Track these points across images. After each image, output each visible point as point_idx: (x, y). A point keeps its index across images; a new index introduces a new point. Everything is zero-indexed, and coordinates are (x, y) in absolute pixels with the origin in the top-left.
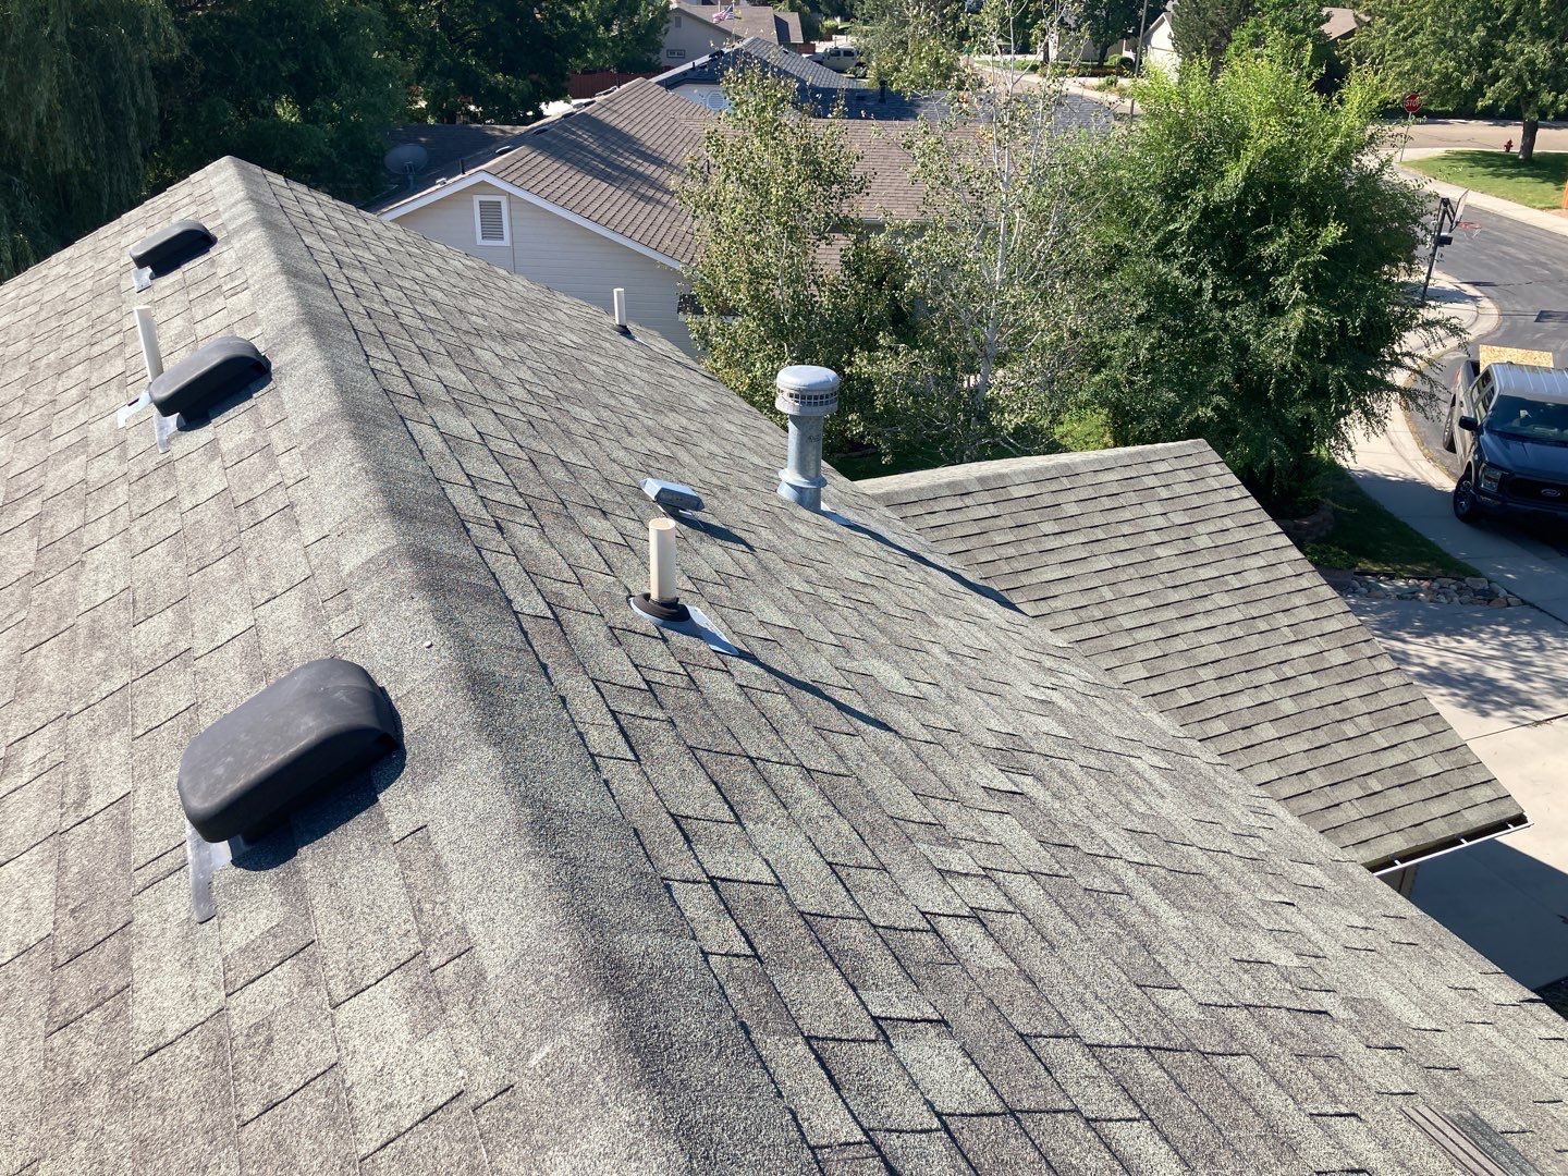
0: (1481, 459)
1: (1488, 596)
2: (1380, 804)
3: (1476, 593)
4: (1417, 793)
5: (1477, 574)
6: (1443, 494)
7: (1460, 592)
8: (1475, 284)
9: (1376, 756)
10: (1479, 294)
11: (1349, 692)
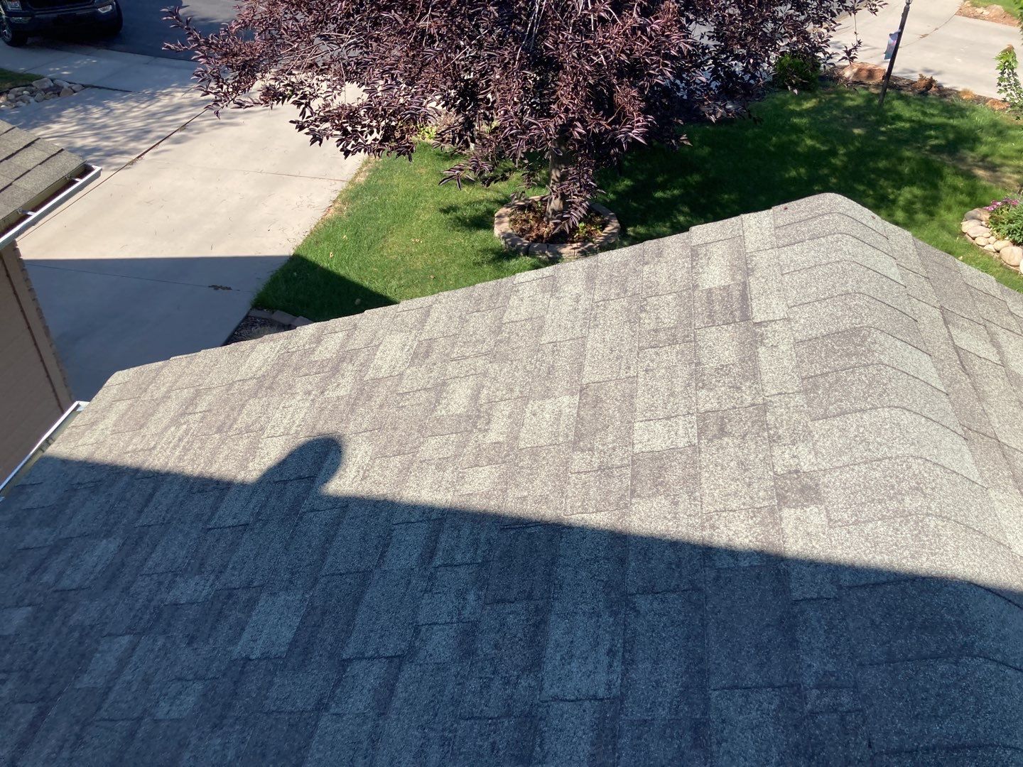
1: (56, 90)
3: (46, 91)
5: (39, 78)
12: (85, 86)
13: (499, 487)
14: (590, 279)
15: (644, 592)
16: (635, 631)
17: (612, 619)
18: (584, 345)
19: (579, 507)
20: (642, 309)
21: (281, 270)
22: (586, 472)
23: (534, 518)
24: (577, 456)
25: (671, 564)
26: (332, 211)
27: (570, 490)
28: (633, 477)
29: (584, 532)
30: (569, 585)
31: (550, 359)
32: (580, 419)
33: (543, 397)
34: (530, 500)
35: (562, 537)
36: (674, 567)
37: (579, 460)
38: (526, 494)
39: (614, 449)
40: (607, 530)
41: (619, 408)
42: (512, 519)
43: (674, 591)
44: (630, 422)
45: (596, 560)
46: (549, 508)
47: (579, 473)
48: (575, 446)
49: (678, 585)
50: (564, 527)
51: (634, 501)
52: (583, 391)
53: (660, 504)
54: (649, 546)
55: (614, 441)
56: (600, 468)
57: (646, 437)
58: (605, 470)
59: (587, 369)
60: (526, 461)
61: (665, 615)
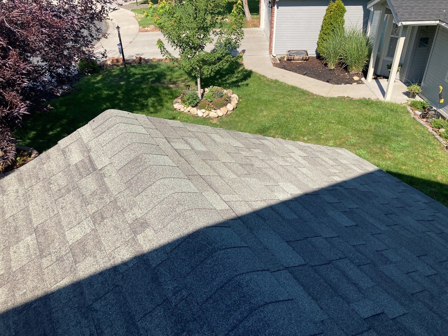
13: (10, 295)
14: (20, 180)
15: (96, 300)
16: (98, 319)
17: (86, 321)
18: (28, 210)
19: (53, 282)
20: (50, 184)
22: (51, 265)
23: (33, 299)
24: (44, 260)
25: (103, 282)
27: (46, 277)
28: (73, 256)
29: (60, 291)
30: (61, 318)
31: (14, 224)
32: (39, 243)
33: (17, 243)
34: (28, 292)
35: (50, 300)
36: (104, 283)
37: (45, 262)
38: (25, 291)
39: (60, 248)
40: (70, 284)
41: (56, 230)
42: (22, 306)
43: (108, 293)
44: (63, 234)
45: (70, 300)
46: (39, 291)
47: (48, 267)
48: (41, 256)
49: (109, 289)
50: (49, 295)
51: (77, 265)
52: (36, 230)
53: (89, 260)
54: (91, 280)
55: (59, 245)
56: (57, 260)
57: (72, 236)
58: (60, 259)
59: (34, 220)
60: (20, 276)
61: (108, 304)
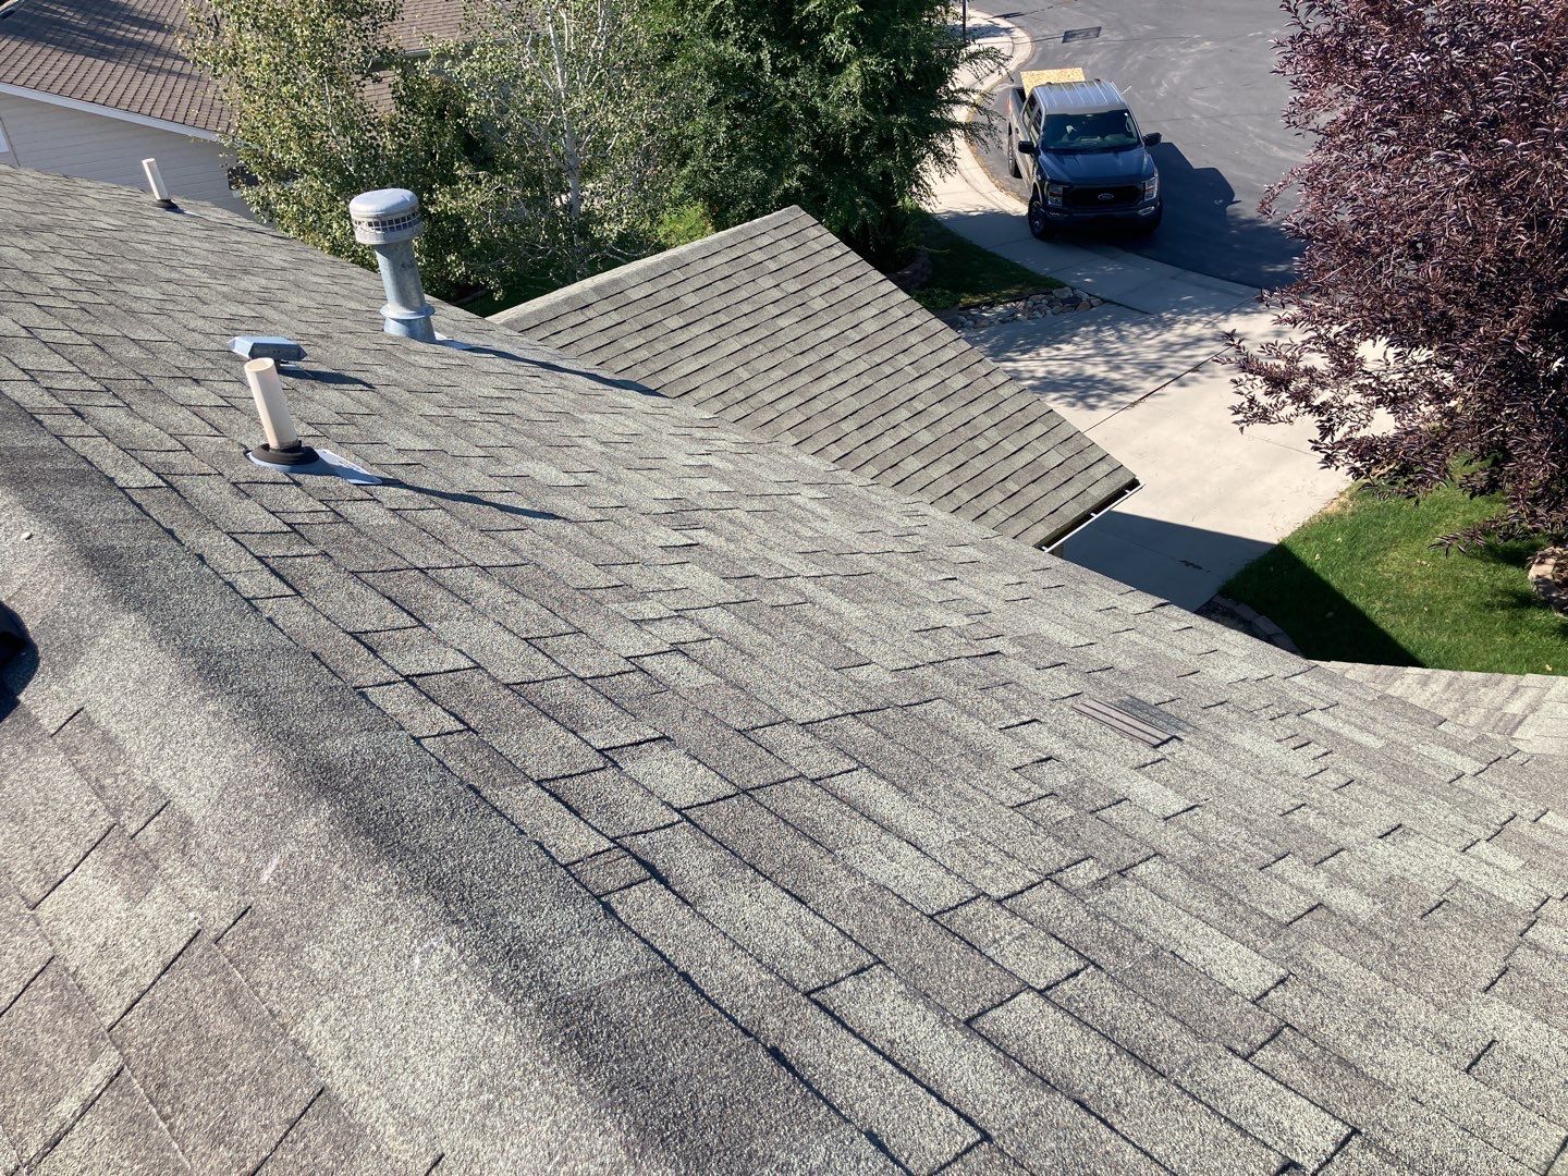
0: (1044, 178)
1: (1074, 302)
2: (1019, 502)
3: (1064, 302)
4: (1048, 484)
5: (1062, 285)
6: (1019, 218)
7: (1050, 304)
8: (1006, 16)
9: (1008, 461)
10: (1010, 25)
11: (975, 410)
12: (1104, 301)
21: (1259, 560)
26: (1335, 504)
